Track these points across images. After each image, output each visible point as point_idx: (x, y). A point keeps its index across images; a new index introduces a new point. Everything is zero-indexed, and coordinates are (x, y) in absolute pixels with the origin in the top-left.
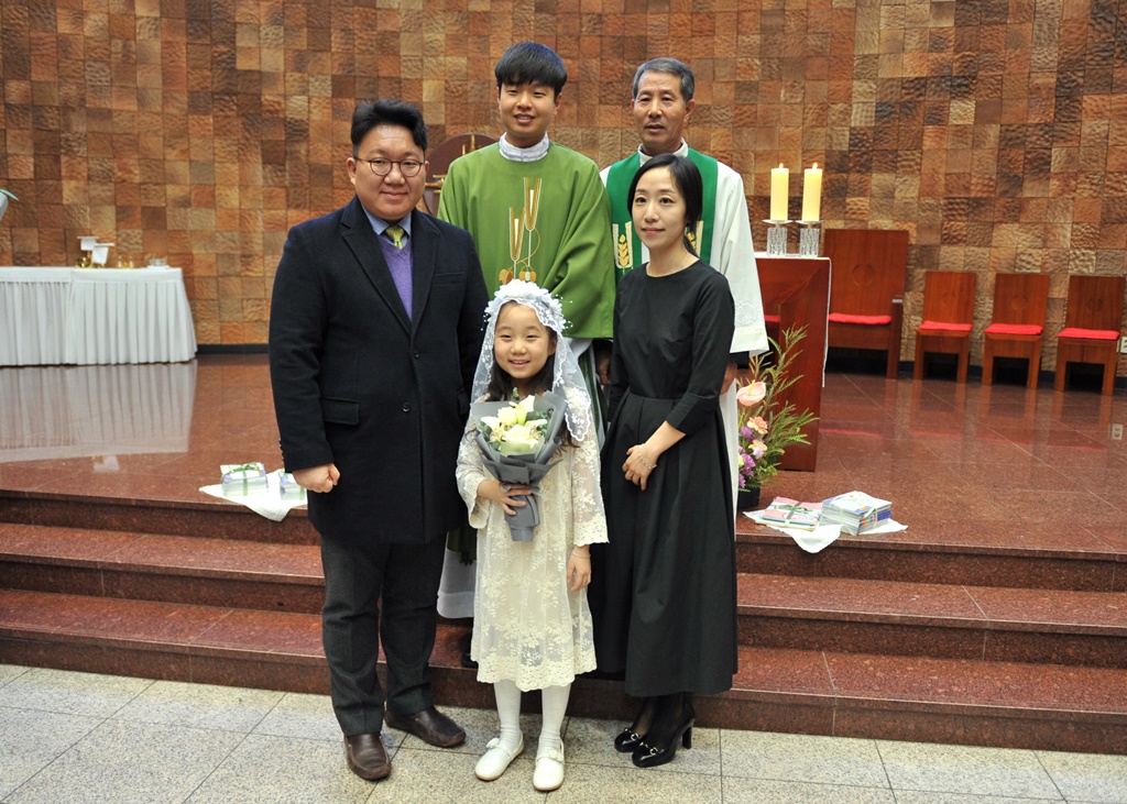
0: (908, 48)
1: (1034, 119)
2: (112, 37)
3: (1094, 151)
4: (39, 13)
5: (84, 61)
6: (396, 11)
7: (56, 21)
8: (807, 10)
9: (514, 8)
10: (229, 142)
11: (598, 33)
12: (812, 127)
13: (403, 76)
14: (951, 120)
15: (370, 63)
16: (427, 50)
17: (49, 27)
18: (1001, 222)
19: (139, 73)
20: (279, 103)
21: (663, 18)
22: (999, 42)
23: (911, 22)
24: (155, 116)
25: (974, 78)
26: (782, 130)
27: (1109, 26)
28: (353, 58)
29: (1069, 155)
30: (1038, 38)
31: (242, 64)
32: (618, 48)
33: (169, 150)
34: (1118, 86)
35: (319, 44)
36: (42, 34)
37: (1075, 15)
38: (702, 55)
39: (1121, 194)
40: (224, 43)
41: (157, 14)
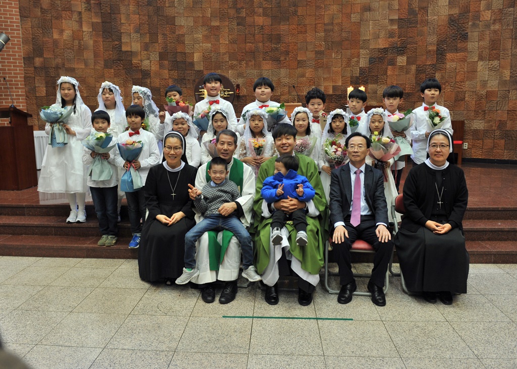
0: (381, 37)
1: (429, 63)
2: (74, 39)
3: (451, 74)
4: (46, 31)
5: (64, 49)
6: (183, 26)
7: (52, 34)
8: (342, 23)
9: (229, 24)
10: (120, 79)
11: (262, 33)
12: (345, 67)
13: (186, 51)
14: (398, 63)
15: (173, 47)
16: (196, 41)
17: (50, 36)
18: (417, 102)
19: (85, 53)
20: (139, 63)
21: (286, 27)
22: (415, 34)
23: (381, 27)
24: (92, 70)
25: (406, 48)
26: (334, 69)
27: (455, 28)
28: (167, 45)
29: (442, 76)
30: (429, 32)
31: (124, 49)
32: (270, 38)
33: (97, 83)
34: (459, 50)
35: (154, 40)
36: (47, 39)
37: (443, 24)
38: (302, 41)
39: (461, 90)
40: (117, 41)
41: (91, 30)
